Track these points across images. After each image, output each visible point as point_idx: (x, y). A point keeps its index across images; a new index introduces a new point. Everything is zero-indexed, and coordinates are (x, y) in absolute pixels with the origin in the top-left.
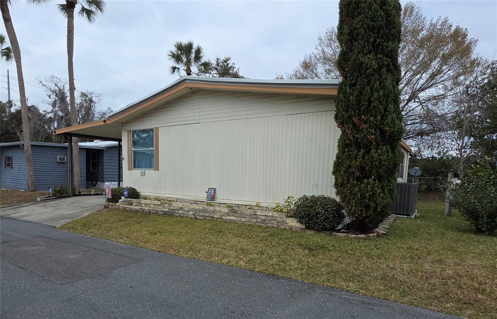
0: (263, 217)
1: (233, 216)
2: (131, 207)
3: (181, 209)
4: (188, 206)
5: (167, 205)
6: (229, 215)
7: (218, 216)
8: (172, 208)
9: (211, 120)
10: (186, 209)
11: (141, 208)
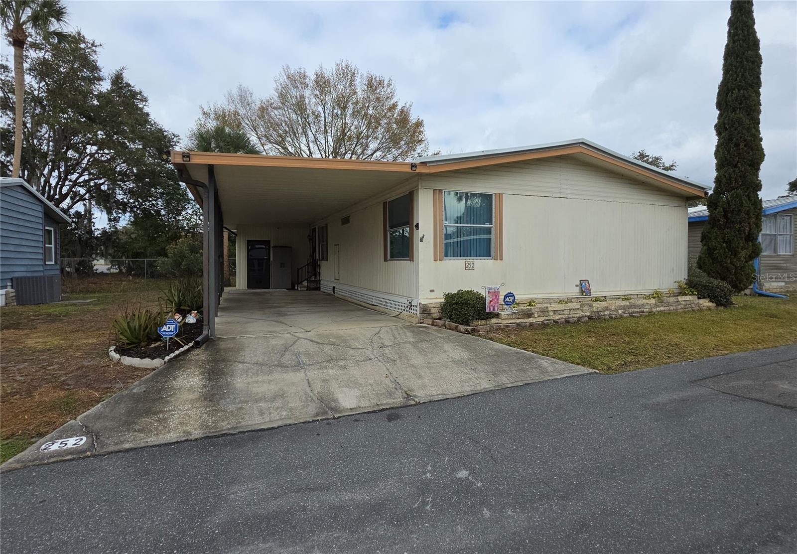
0: (683, 303)
1: (662, 306)
2: (531, 320)
3: (607, 309)
4: (613, 305)
5: (586, 308)
6: (658, 306)
7: (648, 310)
8: (595, 309)
9: (582, 197)
10: (613, 308)
11: (547, 318)
